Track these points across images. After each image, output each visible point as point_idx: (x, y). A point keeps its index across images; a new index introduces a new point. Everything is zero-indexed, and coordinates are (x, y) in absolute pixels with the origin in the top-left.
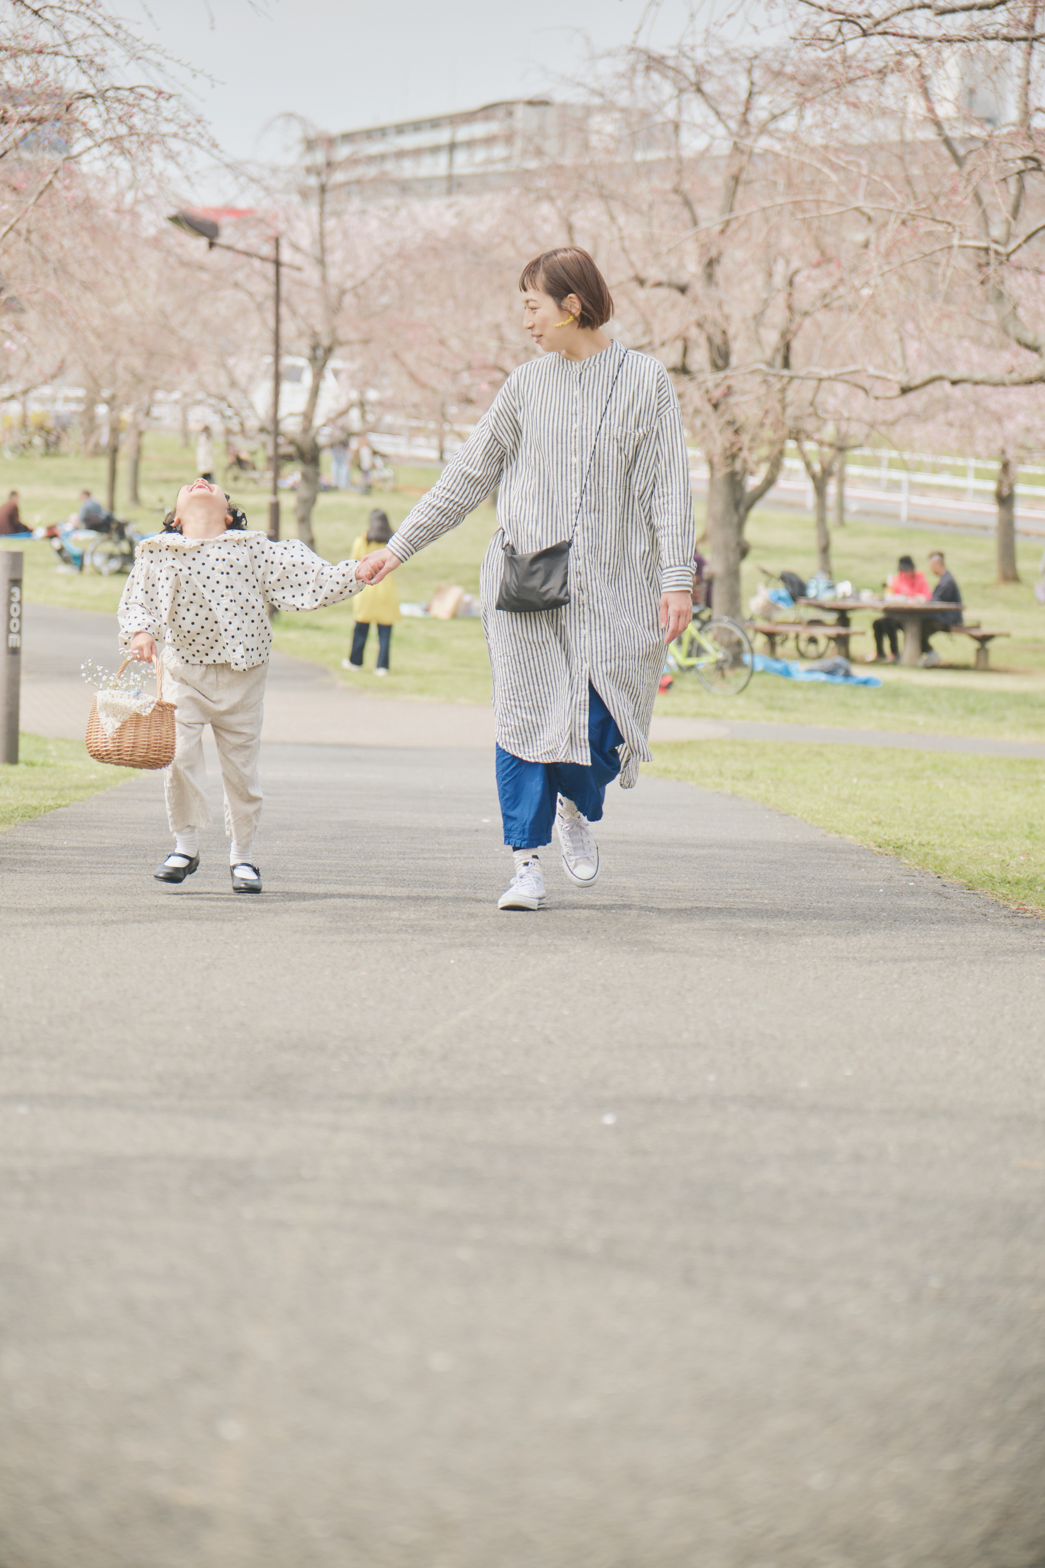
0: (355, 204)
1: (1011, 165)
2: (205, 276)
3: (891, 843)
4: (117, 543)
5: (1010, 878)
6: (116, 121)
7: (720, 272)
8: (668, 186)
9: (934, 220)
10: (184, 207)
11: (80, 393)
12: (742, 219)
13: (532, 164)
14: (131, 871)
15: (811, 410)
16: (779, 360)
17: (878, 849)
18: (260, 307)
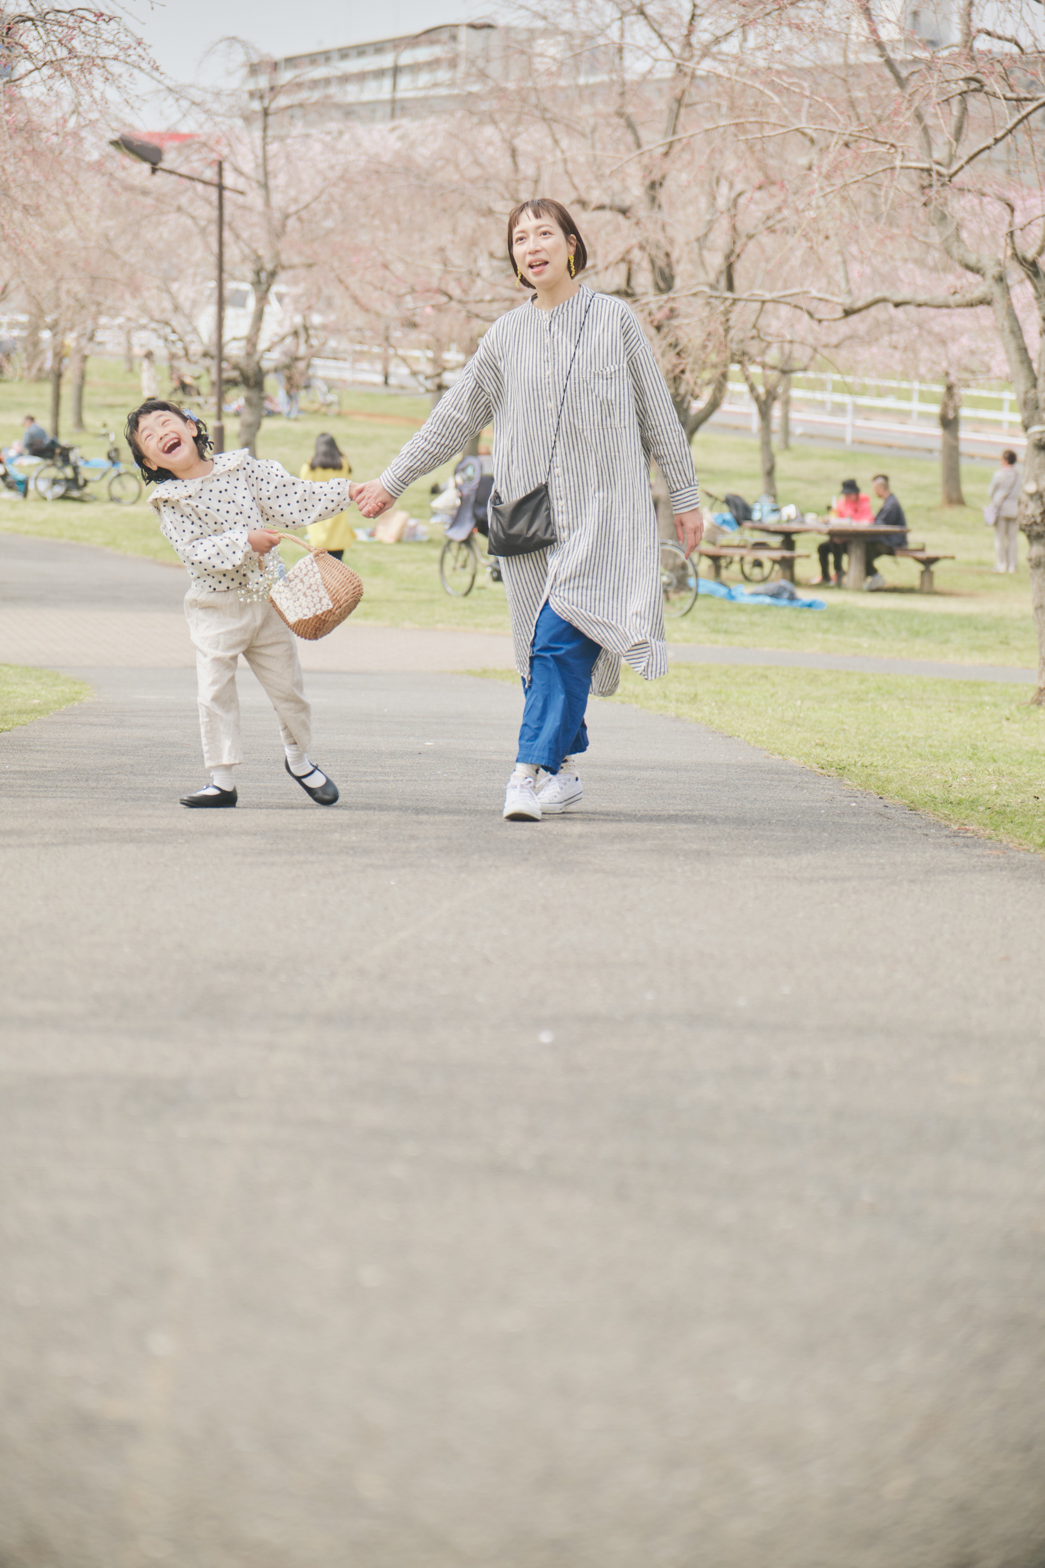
0: (298, 128)
1: (953, 86)
2: (149, 201)
3: (833, 764)
4: (60, 468)
5: (952, 798)
6: (55, 44)
7: (662, 195)
8: (612, 109)
9: (876, 141)
10: (126, 131)
11: (23, 318)
12: (685, 141)
13: (475, 88)
14: (73, 795)
15: (754, 332)
16: (723, 282)
17: (820, 771)
18: (203, 231)
